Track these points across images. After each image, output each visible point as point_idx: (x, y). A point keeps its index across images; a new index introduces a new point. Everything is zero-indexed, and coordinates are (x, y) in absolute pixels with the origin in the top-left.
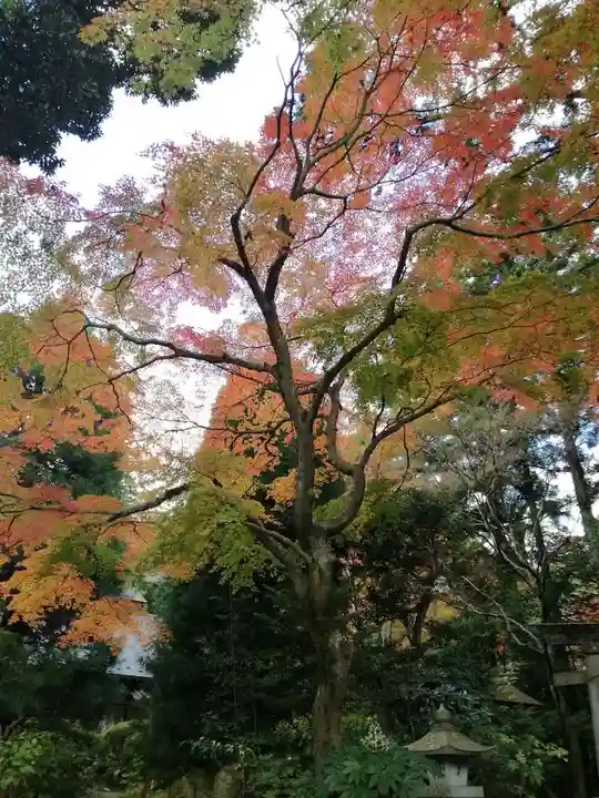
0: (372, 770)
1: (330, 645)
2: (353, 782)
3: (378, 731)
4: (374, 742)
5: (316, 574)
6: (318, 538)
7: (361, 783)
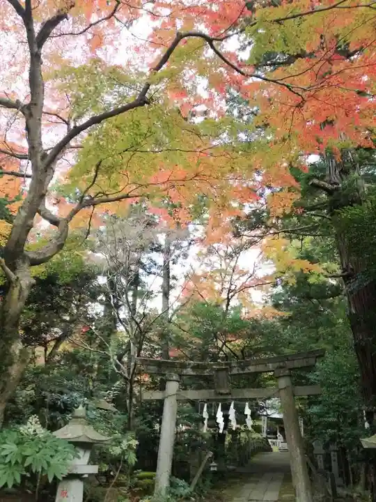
0: (28, 452)
1: (11, 351)
2: (10, 462)
3: (36, 423)
4: (31, 431)
5: (16, 292)
6: (24, 262)
7: (17, 463)
